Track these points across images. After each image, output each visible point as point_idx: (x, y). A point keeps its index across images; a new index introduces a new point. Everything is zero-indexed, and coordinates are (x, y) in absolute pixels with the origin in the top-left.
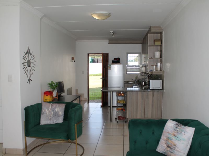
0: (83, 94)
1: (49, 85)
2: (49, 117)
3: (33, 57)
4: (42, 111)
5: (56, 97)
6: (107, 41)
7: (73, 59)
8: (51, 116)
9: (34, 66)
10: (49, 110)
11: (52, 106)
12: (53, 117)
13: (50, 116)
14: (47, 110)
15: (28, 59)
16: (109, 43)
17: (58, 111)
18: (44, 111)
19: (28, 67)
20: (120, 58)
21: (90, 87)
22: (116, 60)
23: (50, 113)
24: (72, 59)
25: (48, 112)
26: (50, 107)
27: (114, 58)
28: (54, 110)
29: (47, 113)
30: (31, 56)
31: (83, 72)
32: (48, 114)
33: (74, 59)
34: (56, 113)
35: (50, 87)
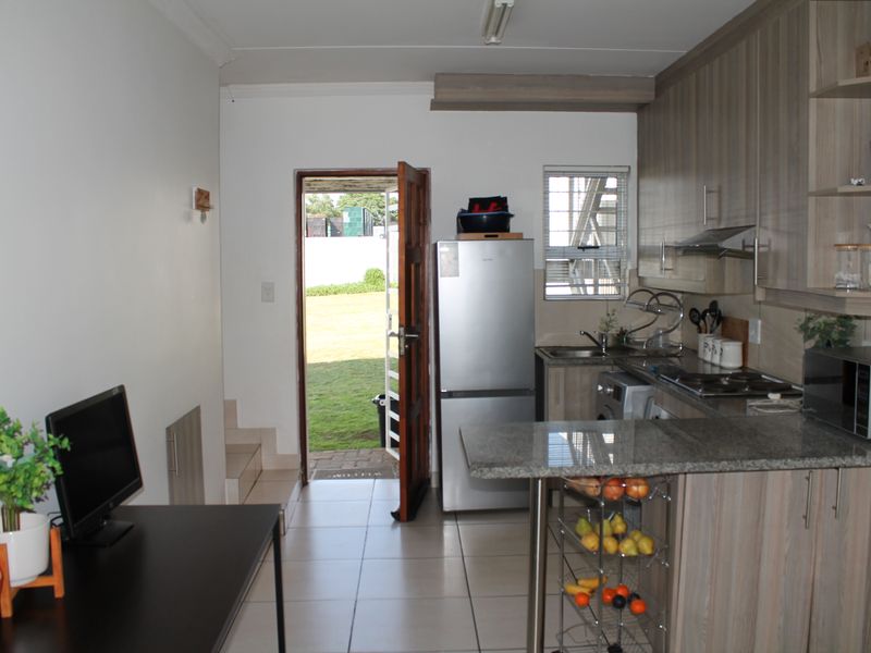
0: (274, 430)
5: (45, 582)
6: (427, 92)
7: (202, 201)
16: (437, 105)
20: (505, 199)
21: (310, 359)
22: (480, 210)
24: (198, 200)
27: (473, 201)
31: (268, 292)
33: (211, 203)
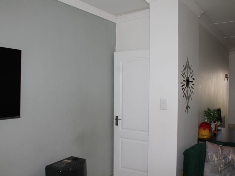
1: (205, 114)
2: (218, 169)
3: (192, 73)
4: (207, 156)
5: (215, 132)
8: (222, 166)
9: (193, 86)
10: (218, 156)
11: (222, 150)
12: (225, 169)
13: (220, 166)
14: (214, 156)
15: (187, 76)
17: (232, 159)
18: (210, 156)
19: (186, 88)
23: (219, 161)
25: (216, 159)
26: (220, 152)
28: (227, 157)
29: (214, 161)
30: (190, 71)
32: (216, 162)
34: (230, 162)
35: (207, 116)
